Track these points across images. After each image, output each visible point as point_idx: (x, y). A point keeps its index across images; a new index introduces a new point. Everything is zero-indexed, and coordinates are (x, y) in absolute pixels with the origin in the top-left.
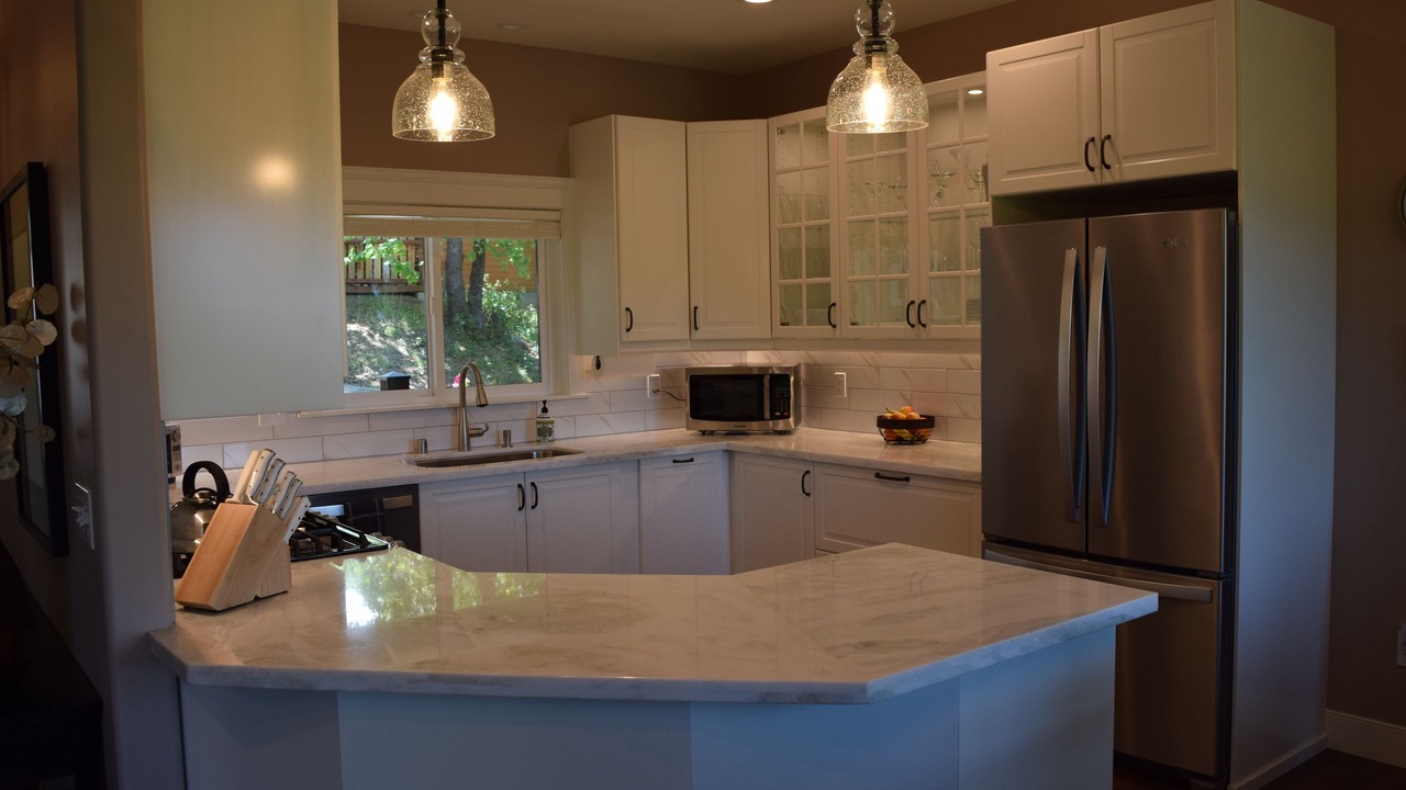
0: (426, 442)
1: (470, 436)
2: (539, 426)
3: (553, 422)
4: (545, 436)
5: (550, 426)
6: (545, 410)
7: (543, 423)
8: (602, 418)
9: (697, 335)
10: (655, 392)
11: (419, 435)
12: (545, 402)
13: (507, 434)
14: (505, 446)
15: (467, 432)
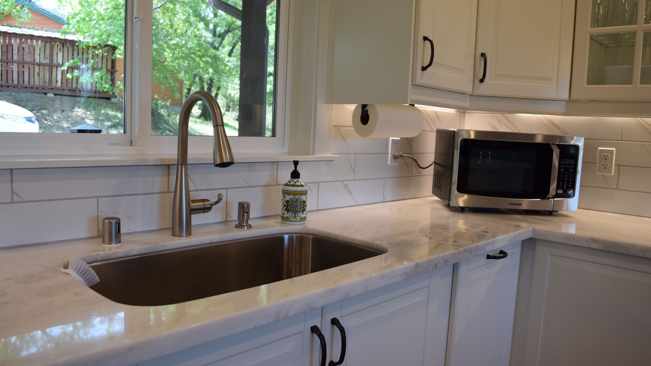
0: (118, 224)
1: (192, 211)
2: (288, 198)
3: (305, 193)
4: (295, 212)
5: (304, 198)
6: (295, 175)
7: (294, 193)
8: (346, 186)
9: (484, 89)
10: (395, 157)
11: (108, 209)
12: (296, 163)
13: (244, 209)
14: (240, 226)
15: (188, 204)
